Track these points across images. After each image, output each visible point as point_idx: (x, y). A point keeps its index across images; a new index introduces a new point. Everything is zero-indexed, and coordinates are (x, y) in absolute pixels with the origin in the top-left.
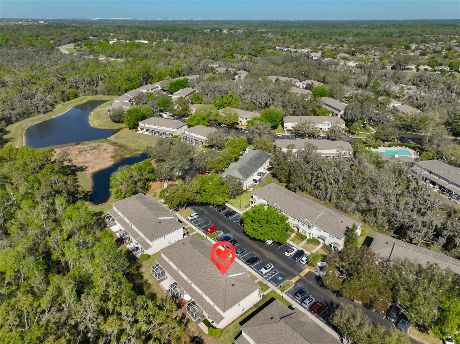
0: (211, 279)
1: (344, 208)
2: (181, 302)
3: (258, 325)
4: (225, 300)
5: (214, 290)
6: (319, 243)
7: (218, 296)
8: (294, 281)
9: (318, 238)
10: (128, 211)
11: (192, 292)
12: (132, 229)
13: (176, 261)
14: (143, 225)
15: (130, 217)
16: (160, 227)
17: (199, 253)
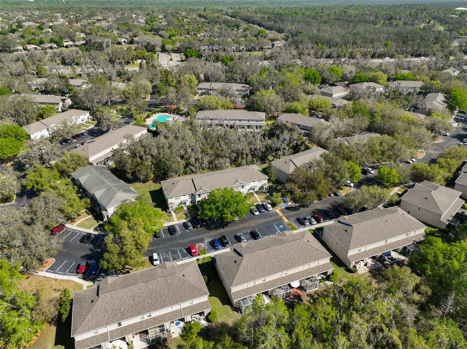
2: (293, 294)
3: (350, 240)
4: (321, 251)
6: (252, 194)
8: (286, 220)
9: (248, 191)
10: (121, 310)
11: (294, 277)
12: (154, 318)
13: (258, 275)
14: (173, 297)
15: (139, 311)
16: (191, 278)
17: (262, 251)
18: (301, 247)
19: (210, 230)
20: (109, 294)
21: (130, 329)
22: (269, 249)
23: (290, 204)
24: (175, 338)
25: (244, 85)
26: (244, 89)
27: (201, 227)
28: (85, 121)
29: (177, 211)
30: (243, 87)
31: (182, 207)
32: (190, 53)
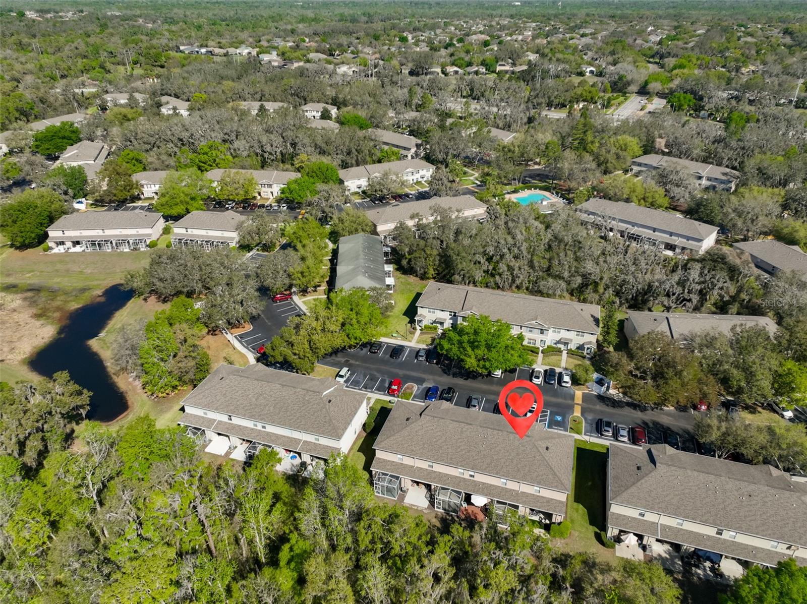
0: (507, 454)
1: (551, 292)
2: (468, 513)
3: (632, 486)
4: (555, 474)
5: (527, 468)
6: (560, 351)
7: (541, 473)
8: (577, 413)
9: (556, 344)
10: (238, 403)
11: (484, 489)
12: (268, 434)
13: (422, 453)
14: (298, 419)
15: (254, 413)
16: (336, 410)
17: (454, 423)
18: (524, 451)
19: (445, 373)
20: (240, 379)
21: (238, 430)
22: (467, 427)
23: (612, 391)
24: (277, 471)
25: (728, 170)
26: (724, 178)
27: (437, 363)
28: (425, 179)
29: (426, 330)
30: (725, 174)
31: (435, 328)
32: (679, 100)
